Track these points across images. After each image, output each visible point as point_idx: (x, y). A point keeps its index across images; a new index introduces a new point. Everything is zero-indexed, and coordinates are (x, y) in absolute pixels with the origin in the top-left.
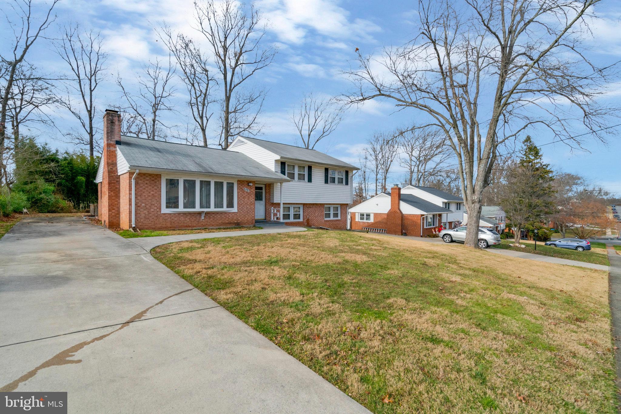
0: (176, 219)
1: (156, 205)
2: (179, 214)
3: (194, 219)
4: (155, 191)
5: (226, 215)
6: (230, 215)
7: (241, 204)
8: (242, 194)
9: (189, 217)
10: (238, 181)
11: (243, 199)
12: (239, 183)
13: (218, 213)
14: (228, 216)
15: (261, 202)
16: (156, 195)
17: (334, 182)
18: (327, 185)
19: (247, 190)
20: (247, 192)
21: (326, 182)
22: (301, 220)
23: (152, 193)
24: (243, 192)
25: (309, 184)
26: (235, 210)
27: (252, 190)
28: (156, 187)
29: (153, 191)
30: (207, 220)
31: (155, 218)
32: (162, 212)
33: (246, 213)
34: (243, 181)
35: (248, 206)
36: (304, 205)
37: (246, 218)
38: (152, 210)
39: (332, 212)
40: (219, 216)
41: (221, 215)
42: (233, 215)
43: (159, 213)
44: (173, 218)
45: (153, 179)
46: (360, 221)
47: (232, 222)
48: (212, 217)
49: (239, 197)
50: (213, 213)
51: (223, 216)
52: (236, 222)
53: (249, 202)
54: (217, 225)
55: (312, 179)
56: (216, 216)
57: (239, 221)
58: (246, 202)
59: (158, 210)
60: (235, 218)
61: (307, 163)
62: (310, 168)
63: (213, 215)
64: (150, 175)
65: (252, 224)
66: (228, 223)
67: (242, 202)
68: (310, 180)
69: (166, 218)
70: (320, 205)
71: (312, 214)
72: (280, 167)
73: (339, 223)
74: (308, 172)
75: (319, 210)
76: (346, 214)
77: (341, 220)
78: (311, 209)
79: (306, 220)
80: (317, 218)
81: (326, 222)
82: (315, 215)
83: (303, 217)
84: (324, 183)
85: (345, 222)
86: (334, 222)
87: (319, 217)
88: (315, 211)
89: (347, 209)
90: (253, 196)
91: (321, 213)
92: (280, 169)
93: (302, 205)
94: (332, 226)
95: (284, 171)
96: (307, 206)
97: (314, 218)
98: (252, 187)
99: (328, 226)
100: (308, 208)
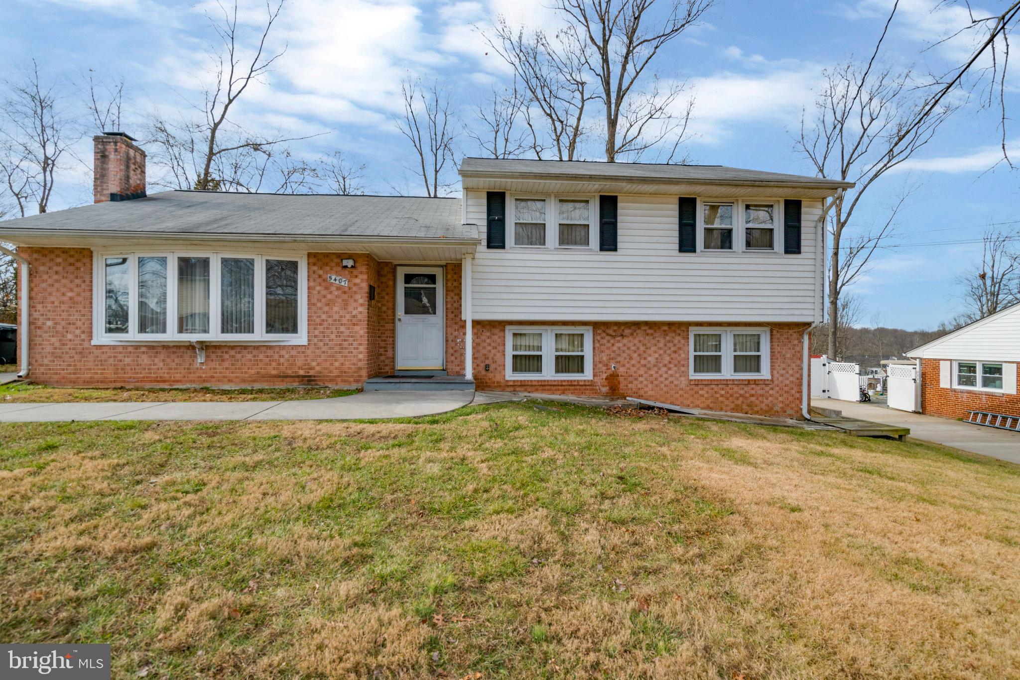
0: (127, 360)
1: (79, 324)
2: (137, 346)
3: (177, 360)
4: (76, 290)
5: (270, 352)
6: (283, 352)
7: (318, 321)
8: (324, 292)
9: (162, 356)
10: (311, 254)
11: (326, 309)
12: (312, 260)
13: (245, 347)
14: (276, 356)
15: (430, 318)
16: (80, 299)
17: (727, 244)
18: (688, 257)
19: (338, 280)
20: (338, 288)
21: (687, 244)
22: (588, 374)
23: (70, 294)
24: (326, 288)
25: (608, 256)
26: (300, 338)
27: (357, 281)
28: (78, 281)
29: (71, 290)
30: (213, 365)
31: (77, 357)
32: (93, 343)
33: (337, 349)
34: (327, 255)
35: (342, 329)
36: (596, 325)
37: (337, 364)
38: (70, 336)
39: (727, 353)
40: (249, 356)
41: (255, 352)
42: (294, 352)
43: (86, 345)
44: (120, 356)
45: (72, 260)
46: (956, 386)
47: (289, 372)
48: (226, 356)
49: (314, 300)
50: (233, 348)
51: (261, 357)
52: (302, 373)
53: (348, 317)
54: (244, 381)
55: (619, 239)
56: (239, 356)
57: (312, 373)
58: (336, 317)
59: (83, 336)
60: (300, 362)
61: (596, 186)
62: (609, 204)
63: (232, 352)
64: (65, 251)
65: (357, 381)
66: (279, 376)
67: (324, 317)
68: (609, 242)
69: (104, 357)
70: (666, 328)
71: (631, 358)
72: (484, 209)
73: (760, 392)
74: (602, 216)
75: (661, 345)
76: (798, 362)
77: (772, 380)
78: (625, 341)
79: (604, 376)
80: (652, 372)
81: (696, 388)
82: (643, 362)
83: (595, 365)
84: (677, 253)
85: (796, 389)
86: (736, 389)
87: (664, 369)
88: (642, 348)
89: (801, 342)
90: (362, 298)
91: (674, 356)
92: (485, 216)
93: (590, 328)
94: (727, 402)
95: (502, 221)
96: (610, 332)
97: (642, 372)
98: (355, 272)
99: (708, 402)
100: (614, 337)
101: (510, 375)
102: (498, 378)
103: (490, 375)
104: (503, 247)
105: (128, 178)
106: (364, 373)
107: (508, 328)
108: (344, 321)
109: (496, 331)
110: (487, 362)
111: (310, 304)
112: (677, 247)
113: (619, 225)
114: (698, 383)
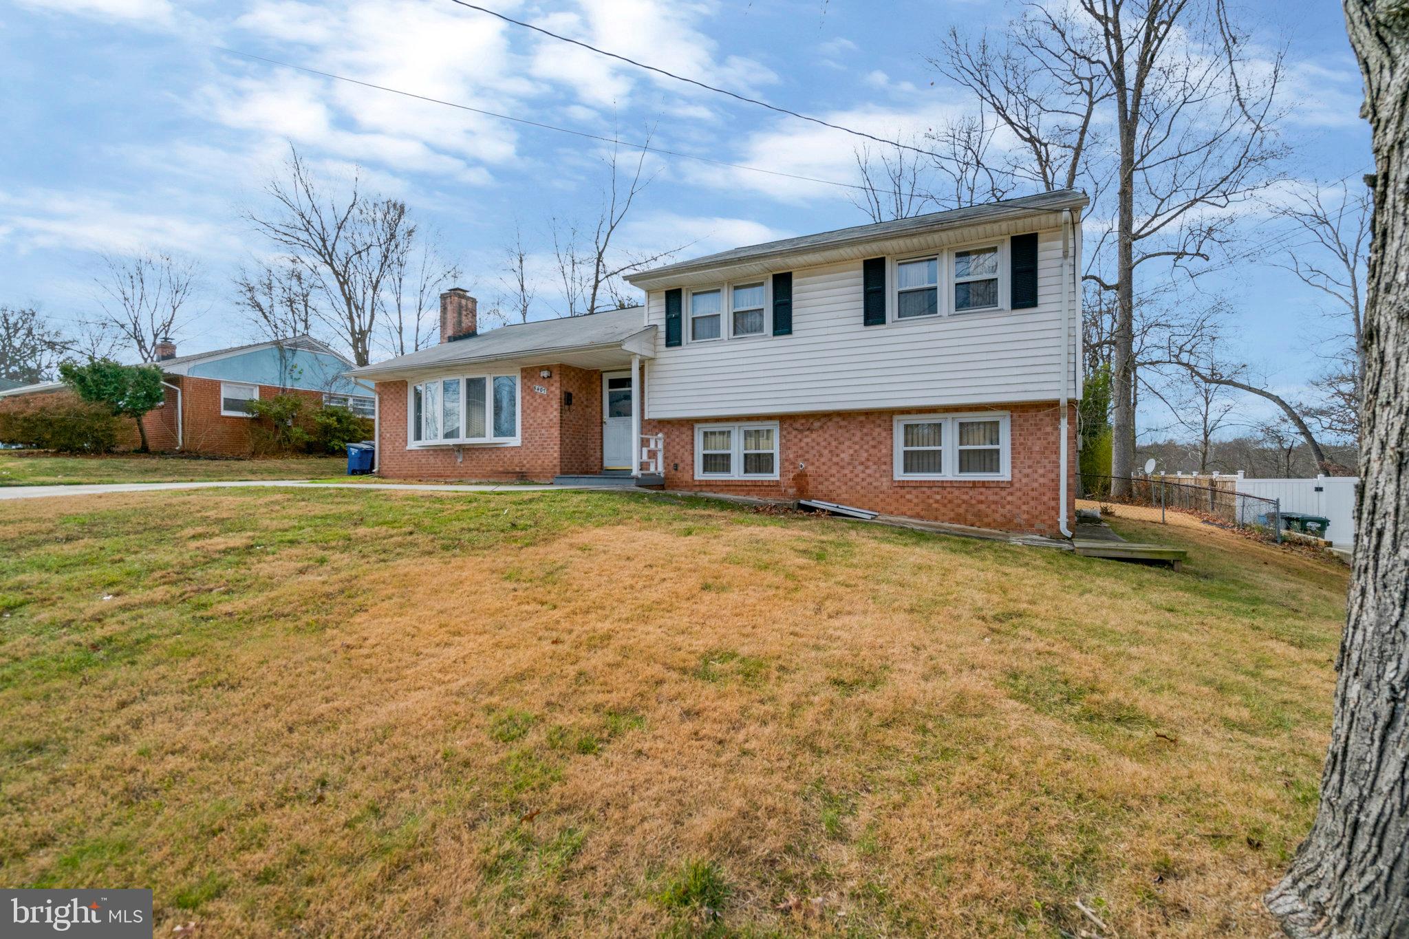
0: (423, 461)
1: (401, 434)
3: (448, 461)
4: (400, 410)
5: (496, 452)
6: (506, 452)
7: (528, 425)
8: (532, 400)
9: (440, 457)
10: (523, 370)
11: (533, 414)
12: (524, 374)
14: (501, 454)
15: (629, 420)
16: (402, 417)
17: (932, 308)
18: (877, 330)
19: (541, 390)
20: (541, 396)
21: (874, 313)
22: (776, 473)
23: (397, 414)
24: (533, 397)
25: (783, 340)
26: (517, 440)
27: (553, 389)
28: (400, 405)
29: (398, 411)
30: (467, 463)
31: (401, 457)
32: (408, 447)
33: (540, 449)
34: (533, 368)
35: (543, 431)
36: (783, 418)
37: (539, 463)
38: (397, 444)
39: (950, 446)
40: (487, 457)
41: (490, 453)
42: (513, 452)
43: (405, 449)
44: (420, 458)
45: (398, 389)
47: (511, 469)
48: (474, 457)
49: (525, 409)
50: (477, 449)
51: (494, 456)
52: (518, 469)
53: (547, 420)
54: (484, 476)
55: (794, 320)
56: (481, 456)
57: (524, 469)
58: (539, 421)
59: (403, 443)
60: (516, 461)
61: (768, 264)
62: (783, 283)
63: (477, 454)
64: (395, 383)
65: (552, 477)
66: (505, 473)
67: (532, 421)
68: (783, 324)
69: (412, 456)
70: (862, 418)
71: (821, 455)
72: (664, 308)
73: (992, 498)
74: (775, 298)
75: (857, 439)
76: (1054, 457)
77: (1011, 483)
78: (814, 435)
79: (791, 476)
80: (846, 471)
81: (903, 492)
82: (835, 459)
83: (782, 464)
84: (862, 327)
85: (1049, 495)
86: (957, 493)
87: (861, 468)
88: (834, 443)
89: (1057, 429)
90: (556, 404)
91: (872, 451)
92: (663, 315)
93: (777, 422)
94: (943, 510)
95: (679, 318)
96: (798, 425)
97: (834, 471)
98: (552, 381)
99: (918, 509)
100: (801, 431)
101: (700, 475)
102: (687, 477)
103: (679, 475)
104: (680, 344)
105: (460, 322)
106: (558, 470)
107: (697, 426)
108: (545, 424)
109: (684, 429)
110: (677, 461)
111: (523, 411)
112: (862, 320)
113: (794, 304)
114: (903, 485)
